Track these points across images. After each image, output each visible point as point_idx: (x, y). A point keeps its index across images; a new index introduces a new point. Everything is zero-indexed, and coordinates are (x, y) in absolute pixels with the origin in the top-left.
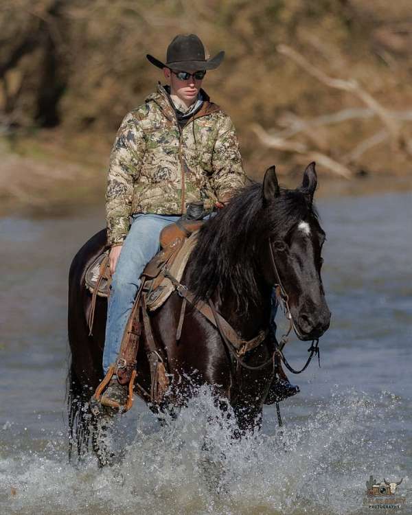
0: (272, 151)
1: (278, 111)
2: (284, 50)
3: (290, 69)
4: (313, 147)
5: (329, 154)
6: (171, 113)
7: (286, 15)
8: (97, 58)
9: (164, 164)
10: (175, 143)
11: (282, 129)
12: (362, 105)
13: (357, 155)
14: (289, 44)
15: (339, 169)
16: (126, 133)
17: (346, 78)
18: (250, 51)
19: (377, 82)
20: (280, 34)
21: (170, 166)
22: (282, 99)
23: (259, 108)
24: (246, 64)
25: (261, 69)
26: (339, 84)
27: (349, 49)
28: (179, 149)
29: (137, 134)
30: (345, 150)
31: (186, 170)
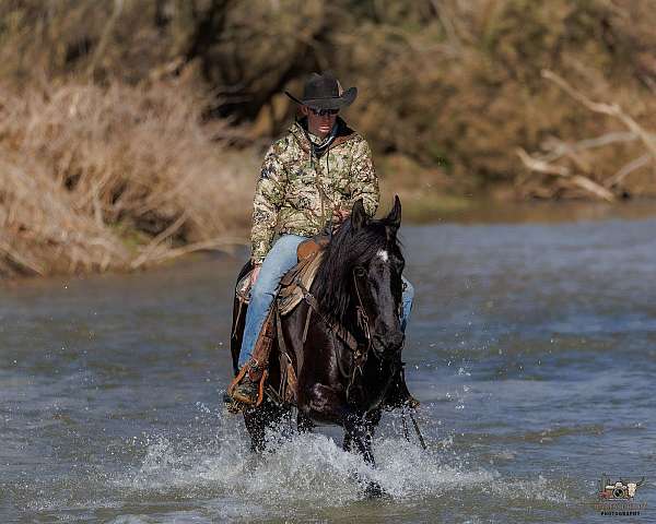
0: (535, 174)
1: (542, 134)
2: (547, 74)
3: (554, 94)
4: (576, 170)
5: (592, 177)
6: (308, 147)
7: (549, 40)
8: (362, 83)
9: (304, 195)
10: (312, 174)
11: (545, 153)
12: (626, 129)
13: (619, 179)
14: (552, 69)
15: (602, 192)
16: (268, 166)
17: (609, 103)
18: (513, 76)
19: (640, 107)
20: (544, 59)
21: (310, 196)
22: (546, 124)
23: (522, 132)
24: (509, 88)
25: (525, 94)
26: (602, 108)
27: (612, 74)
28: (316, 179)
29: (278, 167)
30: (607, 174)
31: (324, 197)
